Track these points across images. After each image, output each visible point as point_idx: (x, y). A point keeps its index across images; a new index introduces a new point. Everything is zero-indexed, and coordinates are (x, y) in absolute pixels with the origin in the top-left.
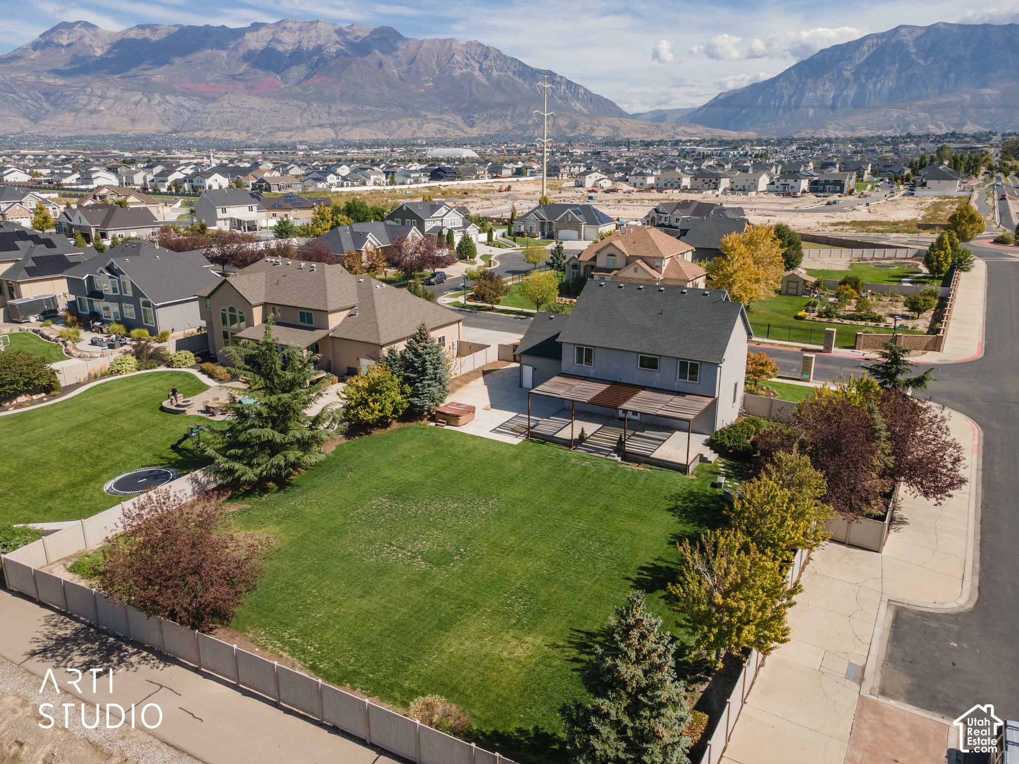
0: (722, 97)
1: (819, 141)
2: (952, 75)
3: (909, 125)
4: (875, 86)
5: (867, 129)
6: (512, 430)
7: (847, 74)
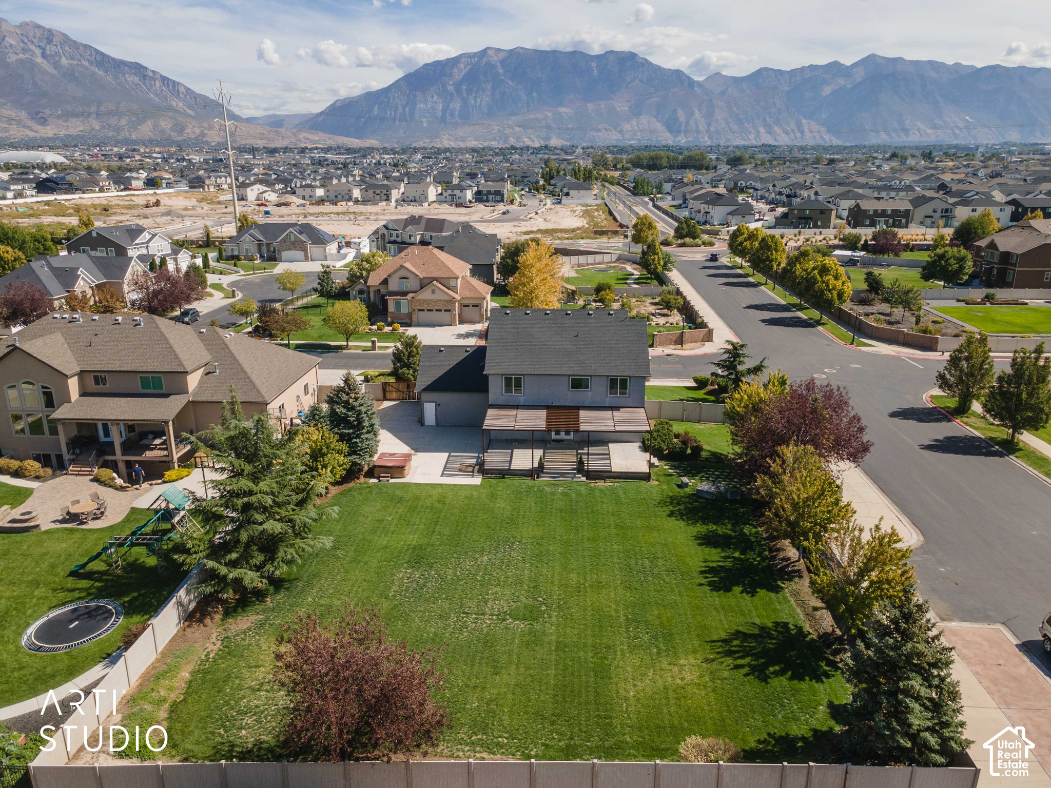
0: (338, 104)
1: (439, 151)
2: (535, 94)
3: (508, 137)
4: (475, 101)
5: (476, 140)
6: (460, 470)
7: (451, 88)
